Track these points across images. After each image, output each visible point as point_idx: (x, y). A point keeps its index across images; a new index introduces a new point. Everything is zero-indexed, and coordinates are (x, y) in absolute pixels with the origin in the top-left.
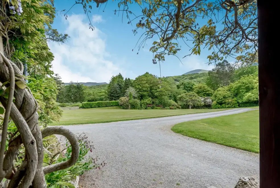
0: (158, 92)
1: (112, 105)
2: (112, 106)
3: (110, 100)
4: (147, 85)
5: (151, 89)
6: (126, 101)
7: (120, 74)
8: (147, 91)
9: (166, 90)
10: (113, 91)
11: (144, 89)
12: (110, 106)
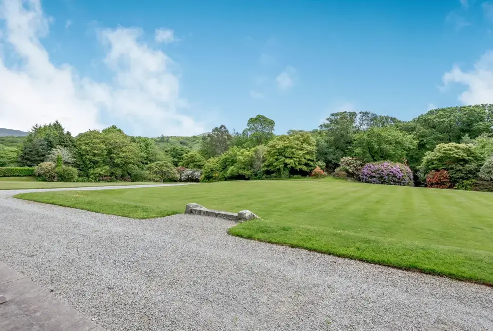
0: (120, 157)
1: (17, 174)
2: (18, 176)
3: (21, 166)
4: (102, 146)
5: (110, 153)
6: (50, 168)
7: (57, 122)
8: (103, 156)
9: (135, 156)
10: (30, 151)
11: (96, 152)
12: (14, 176)
